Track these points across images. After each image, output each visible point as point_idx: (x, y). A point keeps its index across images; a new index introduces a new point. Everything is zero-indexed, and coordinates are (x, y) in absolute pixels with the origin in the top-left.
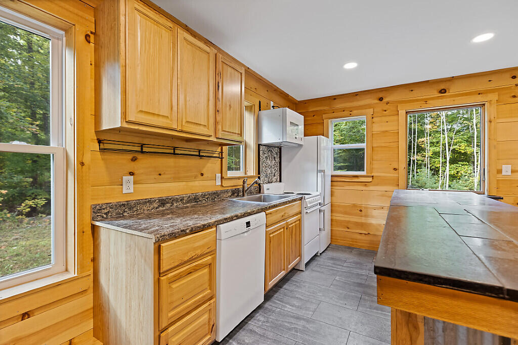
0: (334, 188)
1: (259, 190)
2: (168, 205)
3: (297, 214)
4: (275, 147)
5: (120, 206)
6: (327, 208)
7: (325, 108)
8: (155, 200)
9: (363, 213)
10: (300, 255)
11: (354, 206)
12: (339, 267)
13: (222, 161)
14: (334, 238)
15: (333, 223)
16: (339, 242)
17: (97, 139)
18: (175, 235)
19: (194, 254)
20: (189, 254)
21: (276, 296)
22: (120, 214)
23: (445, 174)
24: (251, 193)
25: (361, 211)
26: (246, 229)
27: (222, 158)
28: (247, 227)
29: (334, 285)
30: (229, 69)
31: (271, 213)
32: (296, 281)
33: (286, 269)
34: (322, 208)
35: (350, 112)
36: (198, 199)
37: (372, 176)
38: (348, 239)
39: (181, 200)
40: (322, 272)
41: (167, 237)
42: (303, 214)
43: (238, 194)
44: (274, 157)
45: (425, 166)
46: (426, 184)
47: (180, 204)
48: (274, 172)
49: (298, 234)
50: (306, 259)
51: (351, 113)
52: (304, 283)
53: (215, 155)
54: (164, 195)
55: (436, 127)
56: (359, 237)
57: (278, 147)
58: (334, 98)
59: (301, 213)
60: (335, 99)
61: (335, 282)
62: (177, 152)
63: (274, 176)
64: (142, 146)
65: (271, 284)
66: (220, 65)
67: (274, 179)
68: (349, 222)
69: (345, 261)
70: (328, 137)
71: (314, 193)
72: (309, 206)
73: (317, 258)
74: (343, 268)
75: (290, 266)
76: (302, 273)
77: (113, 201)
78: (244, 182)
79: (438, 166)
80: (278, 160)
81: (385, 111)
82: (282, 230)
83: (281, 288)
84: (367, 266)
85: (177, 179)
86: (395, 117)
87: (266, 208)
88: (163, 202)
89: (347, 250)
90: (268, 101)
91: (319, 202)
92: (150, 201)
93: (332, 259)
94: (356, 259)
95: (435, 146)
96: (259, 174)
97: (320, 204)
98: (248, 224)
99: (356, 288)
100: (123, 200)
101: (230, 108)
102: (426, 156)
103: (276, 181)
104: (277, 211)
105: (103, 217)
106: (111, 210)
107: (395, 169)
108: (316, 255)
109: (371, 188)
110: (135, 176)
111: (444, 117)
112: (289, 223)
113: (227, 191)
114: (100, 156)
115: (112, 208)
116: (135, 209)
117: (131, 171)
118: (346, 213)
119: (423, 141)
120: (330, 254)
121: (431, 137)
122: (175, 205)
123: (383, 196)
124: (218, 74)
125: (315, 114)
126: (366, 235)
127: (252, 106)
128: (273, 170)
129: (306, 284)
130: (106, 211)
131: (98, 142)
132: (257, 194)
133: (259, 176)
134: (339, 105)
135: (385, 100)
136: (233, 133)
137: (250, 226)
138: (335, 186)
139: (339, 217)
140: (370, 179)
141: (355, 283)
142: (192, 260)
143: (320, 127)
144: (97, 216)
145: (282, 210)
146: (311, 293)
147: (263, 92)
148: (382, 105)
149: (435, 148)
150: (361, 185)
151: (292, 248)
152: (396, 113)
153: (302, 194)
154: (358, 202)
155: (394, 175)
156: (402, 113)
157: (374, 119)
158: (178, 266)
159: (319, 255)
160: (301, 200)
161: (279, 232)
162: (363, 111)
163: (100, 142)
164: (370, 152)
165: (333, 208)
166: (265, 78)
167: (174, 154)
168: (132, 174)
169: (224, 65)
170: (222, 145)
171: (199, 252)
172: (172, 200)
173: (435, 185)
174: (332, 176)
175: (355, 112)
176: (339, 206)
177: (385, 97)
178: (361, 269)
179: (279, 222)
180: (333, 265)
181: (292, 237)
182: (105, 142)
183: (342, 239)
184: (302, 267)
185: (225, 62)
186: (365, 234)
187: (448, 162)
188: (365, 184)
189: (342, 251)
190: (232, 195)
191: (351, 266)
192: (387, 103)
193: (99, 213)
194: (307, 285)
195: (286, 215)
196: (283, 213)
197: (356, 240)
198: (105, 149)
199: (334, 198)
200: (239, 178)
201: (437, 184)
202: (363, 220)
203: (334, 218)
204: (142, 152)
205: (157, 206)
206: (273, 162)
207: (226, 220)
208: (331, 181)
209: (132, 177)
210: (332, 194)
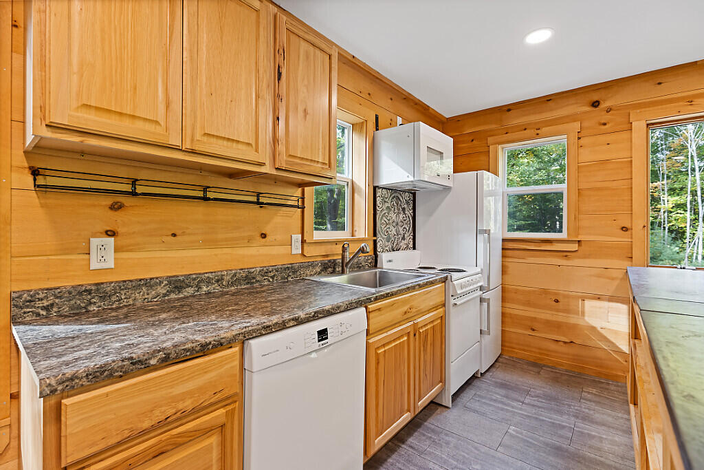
0: (507, 259)
1: (375, 263)
2: (190, 291)
3: (436, 308)
4: (404, 191)
5: (80, 293)
6: (494, 296)
7: (493, 126)
8: (161, 282)
9: (560, 305)
10: (443, 380)
11: (545, 292)
12: (515, 404)
13: (303, 212)
14: (507, 344)
15: (507, 320)
16: (517, 353)
17: (30, 168)
18: (111, 375)
19: (174, 411)
20: (157, 412)
21: (390, 460)
22: (79, 307)
23: (696, 238)
24: (359, 267)
25: (557, 301)
26: (317, 345)
27: (303, 208)
28: (319, 341)
29: (506, 446)
30: (304, 45)
31: (379, 309)
32: (433, 431)
33: (412, 409)
34: (485, 296)
35: (537, 130)
36: (254, 278)
37: (579, 241)
38: (534, 350)
39: (217, 281)
40: (483, 414)
41: (85, 382)
42: (449, 306)
43: (335, 268)
44: (404, 209)
45: (660, 226)
46: (661, 253)
47: (215, 288)
48: (402, 232)
49: (438, 343)
50: (454, 386)
51: (538, 132)
52: (447, 435)
53: (289, 203)
54: (180, 272)
55: (679, 165)
56: (553, 346)
57: (409, 191)
58: (508, 108)
59: (444, 305)
60: (509, 110)
61: (507, 440)
62: (210, 195)
63: (403, 238)
64: (134, 182)
65: (379, 442)
66: (283, 36)
67: (403, 244)
68: (534, 320)
69: (528, 393)
70: (496, 173)
71: (471, 270)
72: (459, 292)
73: (476, 383)
74: (524, 407)
75: (422, 403)
76: (446, 413)
77: (67, 283)
78: (344, 249)
79: (683, 226)
80: (409, 213)
81: (605, 124)
82: (405, 338)
83: (403, 443)
84: (569, 405)
85: (211, 243)
86: (625, 135)
87: (370, 299)
88: (177, 284)
89: (531, 368)
90: (393, 116)
91: (480, 284)
92: (149, 283)
93: (503, 386)
94: (549, 389)
95: (678, 195)
96: (375, 235)
97: (481, 288)
98: (323, 334)
99: (551, 458)
100: (87, 281)
101: (305, 116)
102: (662, 211)
103: (407, 248)
104: (392, 304)
105: (38, 315)
106: (57, 301)
107: (624, 229)
108: (474, 377)
109: (576, 262)
110: (118, 238)
111: (694, 148)
112: (420, 326)
113: (312, 265)
114: (37, 200)
115: (60, 297)
116: (114, 298)
117: (108, 229)
118: (528, 304)
119: (656, 187)
120: (499, 375)
121: (669, 181)
122: (205, 289)
123: (599, 276)
124: (279, 52)
125: (474, 137)
126: (567, 345)
127: (362, 122)
128: (401, 229)
129: (451, 439)
130: (46, 303)
131: (32, 174)
132: (370, 268)
133: (375, 238)
134: (516, 120)
135: (603, 105)
136: (311, 160)
137: (327, 338)
138: (509, 257)
139: (516, 310)
140: (574, 247)
141: (547, 445)
142: (165, 423)
143: (483, 158)
144: (25, 313)
145: (404, 302)
146: (457, 461)
147: (383, 100)
148: (599, 115)
149: (677, 198)
150: (558, 257)
151: (425, 370)
152: (627, 126)
153: (450, 270)
154: (552, 287)
155: (624, 238)
156: (639, 126)
157: (582, 141)
158: (119, 444)
159: (479, 376)
160: (445, 282)
161: (398, 342)
162: (560, 127)
163: (35, 172)
164: (574, 197)
165: (507, 295)
166: (385, 76)
167: (205, 199)
168: (111, 233)
169: (293, 37)
170: (302, 185)
171: (188, 404)
172: (198, 280)
173: (678, 257)
174: (504, 240)
175: (544, 130)
176: (516, 292)
177: (604, 101)
178: (561, 413)
179: (399, 323)
180: (505, 400)
181: (425, 350)
182: (47, 172)
183: (522, 347)
184: (447, 401)
185: (296, 31)
186: (565, 343)
187: (701, 219)
188: (565, 254)
189: (522, 369)
190: (322, 270)
191: (540, 404)
192: (609, 110)
193: (27, 307)
194: (453, 441)
195: (414, 310)
196: (405, 308)
197: (549, 351)
198: (46, 186)
199: (506, 277)
200: (336, 242)
201: (682, 254)
202: (560, 317)
203: (508, 311)
204: (134, 194)
205: (165, 292)
206: (401, 216)
207: (268, 330)
208: (503, 249)
209: (112, 239)
210: (504, 271)
